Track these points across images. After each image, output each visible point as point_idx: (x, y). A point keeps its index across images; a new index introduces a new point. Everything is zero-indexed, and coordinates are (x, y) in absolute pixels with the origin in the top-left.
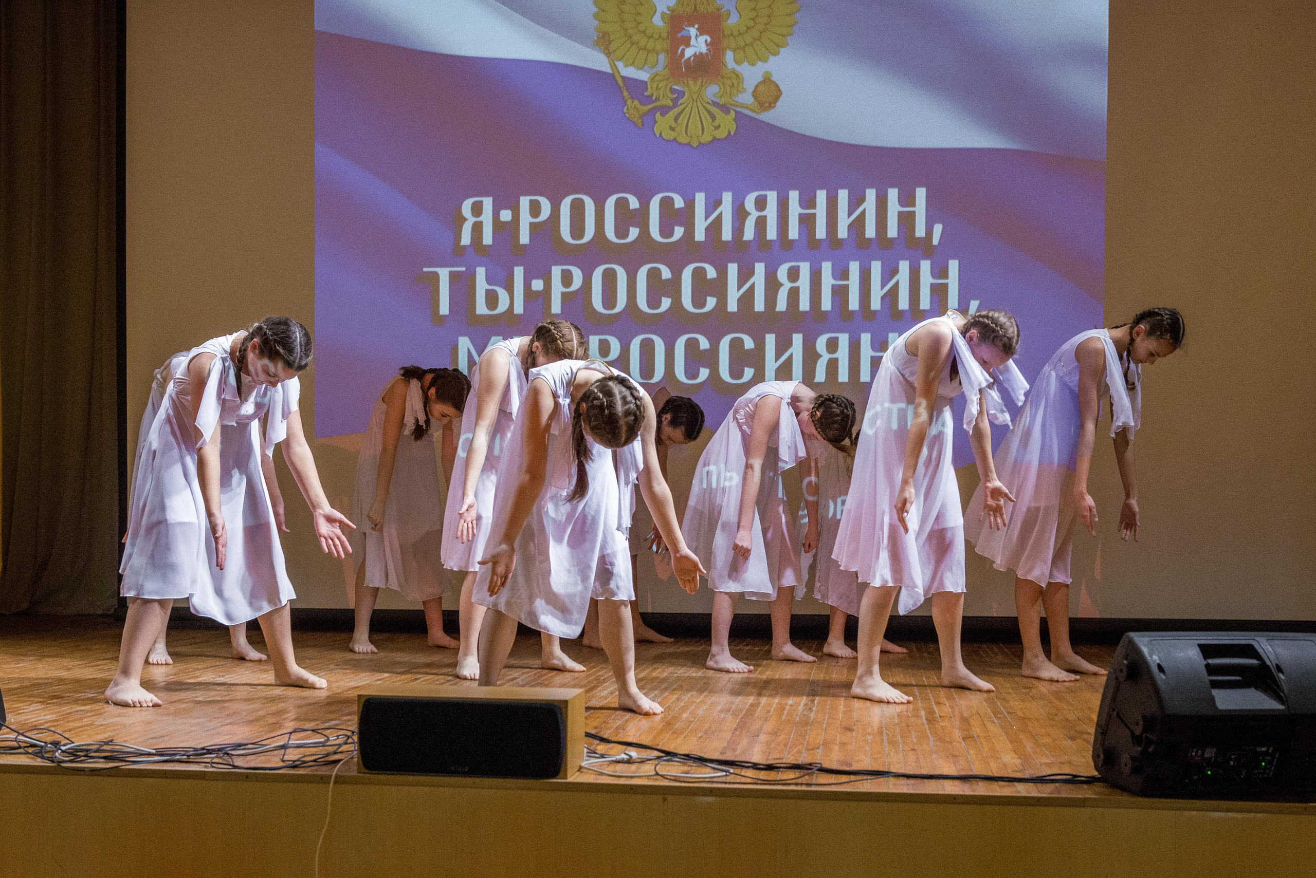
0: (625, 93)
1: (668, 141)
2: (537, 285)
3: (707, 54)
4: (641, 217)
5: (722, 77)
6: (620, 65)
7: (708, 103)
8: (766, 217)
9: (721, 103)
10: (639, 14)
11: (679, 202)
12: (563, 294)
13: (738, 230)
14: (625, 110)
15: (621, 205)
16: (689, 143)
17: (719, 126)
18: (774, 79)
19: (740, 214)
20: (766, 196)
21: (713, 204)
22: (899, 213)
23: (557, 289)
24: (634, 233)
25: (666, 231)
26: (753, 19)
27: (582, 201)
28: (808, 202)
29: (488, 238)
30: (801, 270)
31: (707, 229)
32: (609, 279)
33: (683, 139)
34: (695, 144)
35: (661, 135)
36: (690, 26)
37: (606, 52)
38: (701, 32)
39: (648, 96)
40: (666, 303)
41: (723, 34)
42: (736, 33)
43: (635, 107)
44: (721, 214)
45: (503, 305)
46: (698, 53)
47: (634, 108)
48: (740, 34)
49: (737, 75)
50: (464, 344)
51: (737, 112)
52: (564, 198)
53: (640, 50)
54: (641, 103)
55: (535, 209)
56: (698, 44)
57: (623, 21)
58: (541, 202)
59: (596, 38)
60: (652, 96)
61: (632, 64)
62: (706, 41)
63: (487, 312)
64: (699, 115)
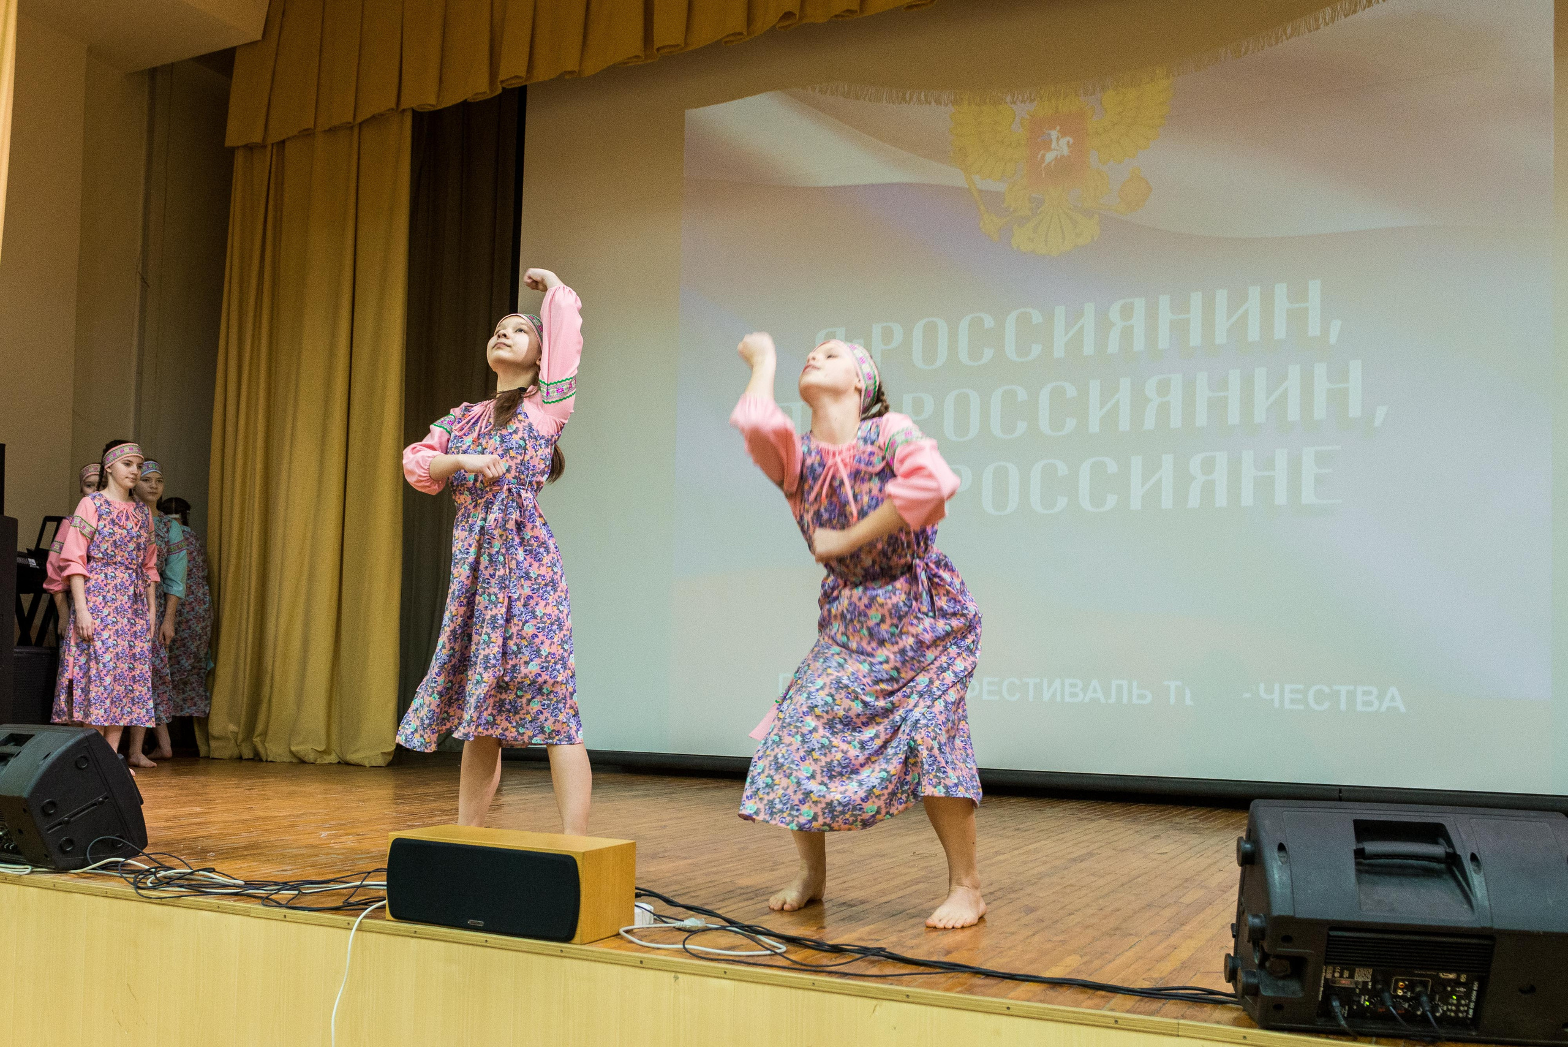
0: (982, 207)
1: (1026, 253)
3: (1069, 157)
4: (996, 336)
6: (976, 178)
7: (1070, 209)
8: (1132, 326)
9: (1084, 208)
10: (997, 123)
11: (1038, 318)
13: (1101, 343)
14: (981, 225)
15: (976, 325)
17: (1081, 233)
18: (1142, 174)
19: (1103, 325)
20: (1133, 304)
21: (1074, 317)
22: (1288, 310)
24: (989, 353)
25: (1022, 350)
26: (1119, 114)
27: (935, 323)
28: (1181, 306)
30: (1172, 382)
31: (1067, 345)
32: (962, 404)
33: (1042, 250)
34: (1055, 254)
35: (1018, 247)
37: (963, 166)
39: (1006, 208)
40: (1022, 427)
41: (1087, 134)
42: (1101, 130)
44: (1082, 327)
46: (1059, 156)
47: (990, 222)
48: (1106, 131)
49: (1102, 176)
52: (916, 322)
53: (997, 160)
54: (999, 217)
55: (887, 336)
56: (1060, 147)
57: (981, 133)
59: (952, 154)
60: (1009, 207)
61: (989, 176)
62: (1069, 142)
64: (1061, 222)
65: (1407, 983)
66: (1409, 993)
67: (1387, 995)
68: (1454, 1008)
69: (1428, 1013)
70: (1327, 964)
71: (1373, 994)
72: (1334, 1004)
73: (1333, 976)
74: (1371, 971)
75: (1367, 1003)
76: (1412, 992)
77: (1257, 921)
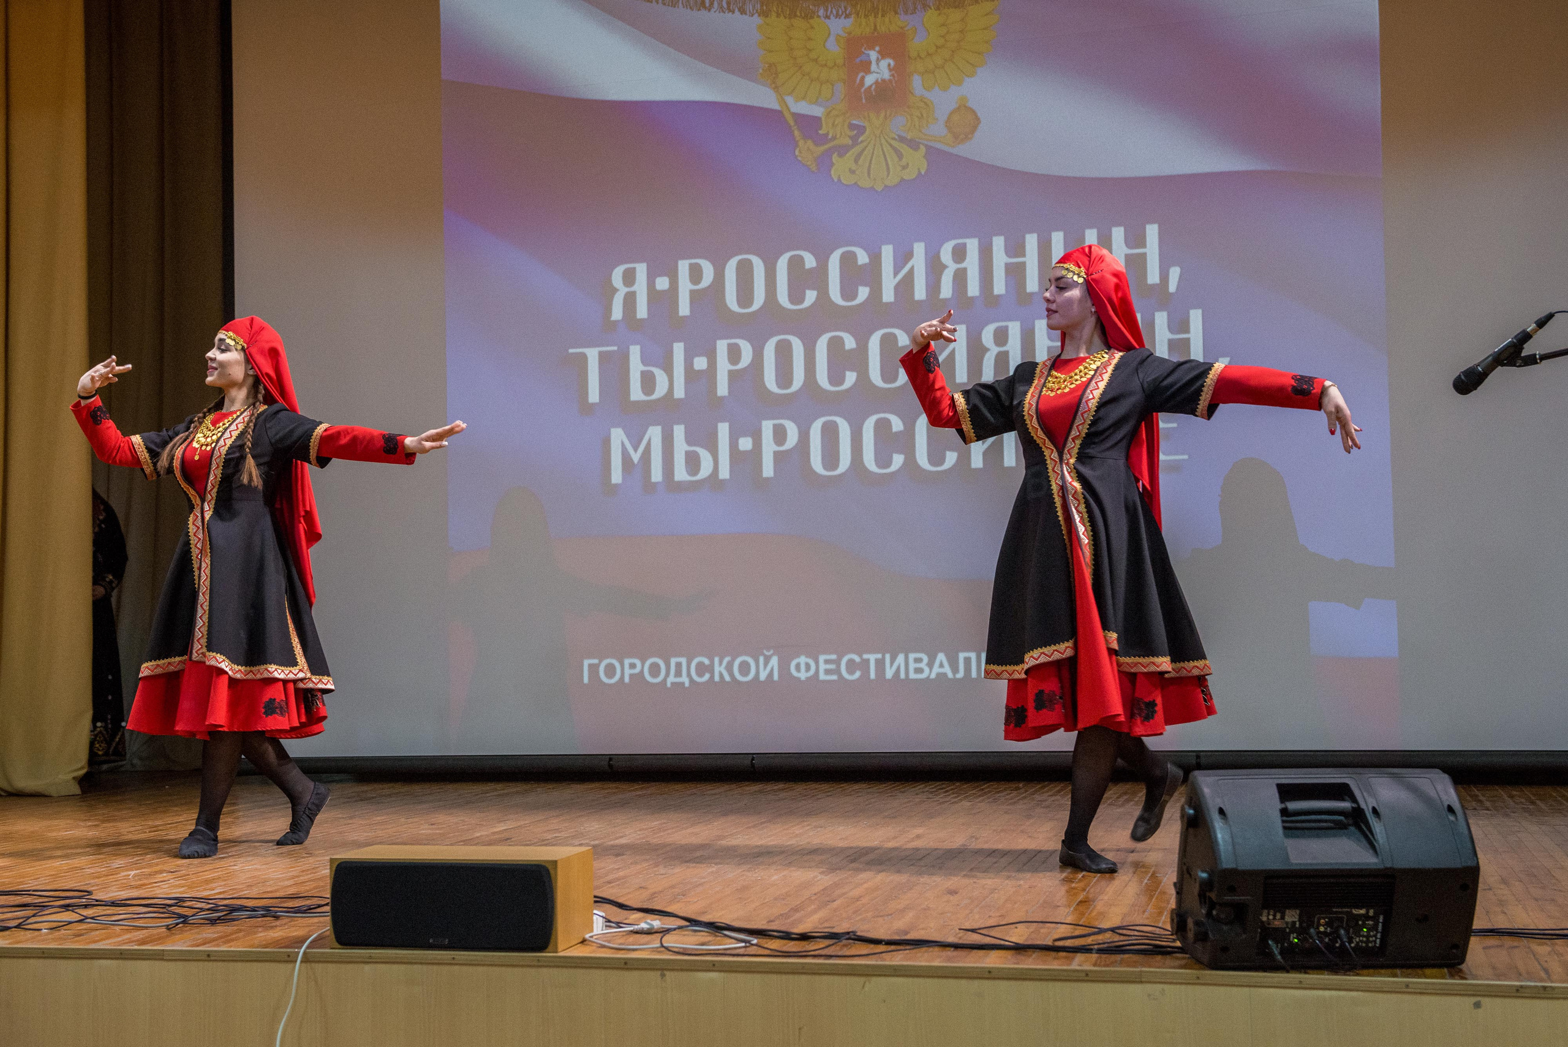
0: (796, 133)
1: (847, 185)
2: (700, 363)
3: (890, 81)
4: (818, 279)
5: (909, 107)
6: (790, 100)
7: (894, 139)
8: (965, 270)
9: (909, 137)
10: (810, 39)
11: (863, 258)
12: (730, 372)
13: (934, 286)
14: (797, 153)
15: (796, 264)
16: (872, 188)
17: (908, 164)
18: (970, 104)
19: (935, 268)
20: (965, 245)
21: (903, 257)
22: (1127, 256)
23: (723, 366)
24: (811, 296)
25: (848, 292)
26: (943, 37)
27: (750, 261)
28: (1016, 248)
29: (642, 312)
30: (1010, 332)
31: (897, 288)
32: (784, 353)
33: (865, 183)
34: (879, 188)
35: (839, 180)
36: (870, 49)
37: (773, 86)
38: (883, 55)
39: (823, 134)
40: (851, 378)
41: (909, 57)
42: (923, 55)
43: (809, 149)
44: (912, 268)
45: (661, 390)
46: (880, 80)
47: (806, 150)
48: (929, 54)
49: (925, 103)
50: (618, 436)
51: (926, 146)
52: (729, 259)
53: (812, 81)
54: (816, 144)
55: (696, 274)
56: (880, 70)
57: (791, 49)
58: (702, 265)
59: (761, 71)
60: (828, 134)
61: (804, 98)
62: (889, 65)
63: (644, 398)
64: (884, 153)
65: (1327, 920)
66: (1329, 929)
67: (1312, 930)
68: (1365, 939)
69: (1347, 944)
70: (1264, 907)
71: (1302, 932)
72: (1270, 942)
73: (1268, 919)
74: (1298, 912)
75: (1296, 940)
76: (1331, 928)
77: (1204, 875)
